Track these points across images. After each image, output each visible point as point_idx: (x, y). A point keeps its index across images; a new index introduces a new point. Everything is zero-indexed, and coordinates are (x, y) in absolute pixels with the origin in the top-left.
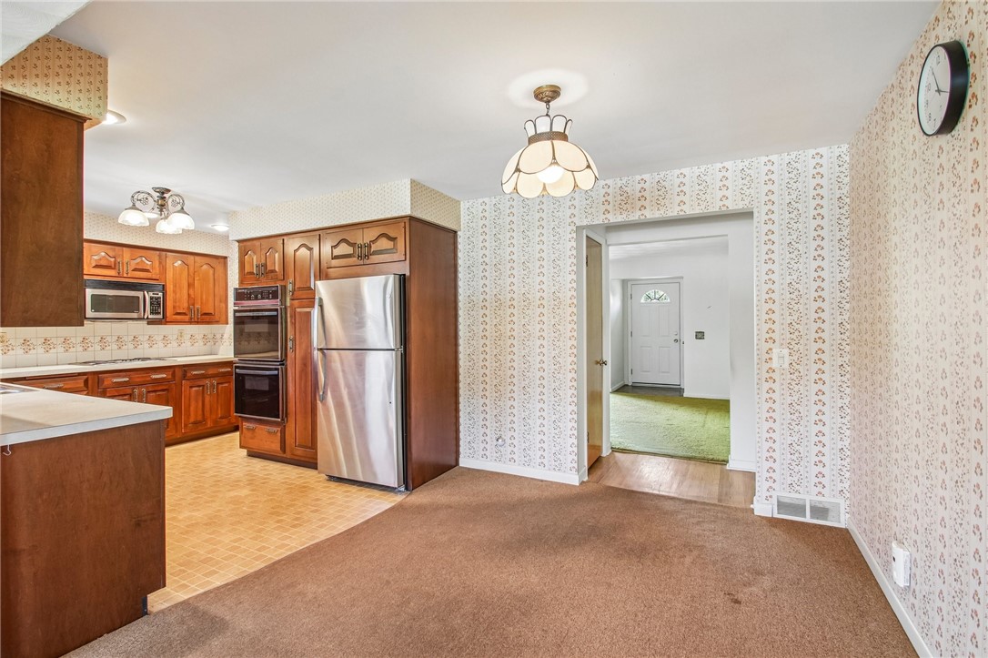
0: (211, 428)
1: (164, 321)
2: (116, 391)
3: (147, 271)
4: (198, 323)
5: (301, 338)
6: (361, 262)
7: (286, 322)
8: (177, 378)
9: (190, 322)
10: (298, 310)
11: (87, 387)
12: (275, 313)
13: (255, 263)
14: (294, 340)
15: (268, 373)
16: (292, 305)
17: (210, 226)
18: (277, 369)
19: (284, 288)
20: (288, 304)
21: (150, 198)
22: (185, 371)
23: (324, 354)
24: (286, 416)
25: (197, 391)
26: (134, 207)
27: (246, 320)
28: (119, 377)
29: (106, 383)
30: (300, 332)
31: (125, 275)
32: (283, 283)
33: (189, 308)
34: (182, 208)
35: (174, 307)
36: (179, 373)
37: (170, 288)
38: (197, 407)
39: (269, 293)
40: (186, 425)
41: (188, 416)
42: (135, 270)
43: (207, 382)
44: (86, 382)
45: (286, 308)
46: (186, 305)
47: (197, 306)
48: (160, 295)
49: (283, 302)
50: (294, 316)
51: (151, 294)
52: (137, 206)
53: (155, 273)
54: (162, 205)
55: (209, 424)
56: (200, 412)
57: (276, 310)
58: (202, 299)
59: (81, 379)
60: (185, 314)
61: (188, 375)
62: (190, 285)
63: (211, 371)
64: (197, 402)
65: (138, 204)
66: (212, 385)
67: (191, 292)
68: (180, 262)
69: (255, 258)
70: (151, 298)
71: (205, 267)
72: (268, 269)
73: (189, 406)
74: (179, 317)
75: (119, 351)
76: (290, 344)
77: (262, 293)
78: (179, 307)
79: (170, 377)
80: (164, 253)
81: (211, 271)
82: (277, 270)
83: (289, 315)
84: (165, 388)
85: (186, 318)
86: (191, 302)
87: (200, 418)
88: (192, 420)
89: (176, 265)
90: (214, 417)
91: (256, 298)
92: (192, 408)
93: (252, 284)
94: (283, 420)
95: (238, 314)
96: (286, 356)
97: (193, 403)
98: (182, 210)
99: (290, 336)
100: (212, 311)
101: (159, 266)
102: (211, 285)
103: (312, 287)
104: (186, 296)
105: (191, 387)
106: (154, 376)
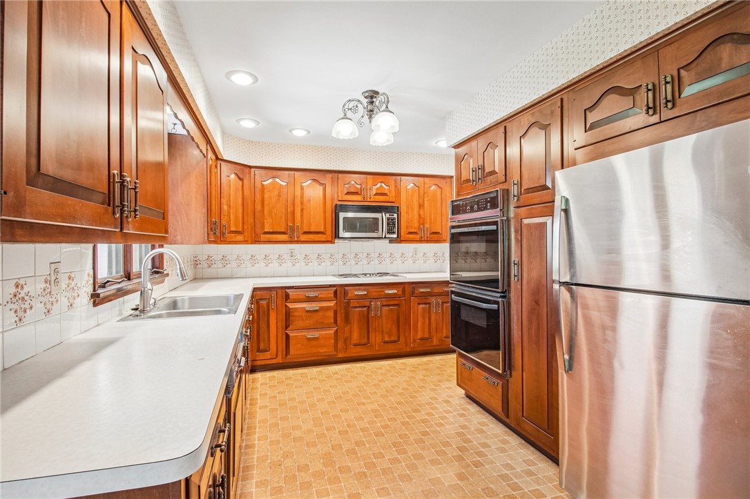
0: (437, 345)
1: (399, 240)
2: (358, 303)
3: (385, 194)
4: (427, 241)
5: (530, 263)
6: (655, 119)
7: (509, 239)
8: (406, 295)
9: (421, 241)
10: (526, 221)
11: (336, 298)
12: (494, 227)
13: (471, 168)
14: (520, 264)
15: (484, 306)
16: (516, 215)
17: (433, 143)
18: (497, 303)
19: (506, 192)
20: (512, 215)
21: (360, 105)
22: (414, 288)
23: (570, 291)
24: (510, 369)
25: (424, 309)
26: (345, 117)
27: (462, 238)
28: (359, 290)
29: (349, 295)
30: (529, 253)
31: (369, 200)
32: (505, 186)
33: (419, 227)
34: (387, 107)
35: (407, 227)
36: (408, 289)
37: (403, 209)
38: (424, 323)
39: (487, 202)
40: (414, 341)
41: (416, 332)
42: (376, 194)
43: (433, 300)
44: (335, 292)
45: (508, 220)
46: (416, 225)
47: (427, 226)
48: (395, 216)
49: (505, 211)
50: (519, 230)
51: (388, 215)
52: (348, 116)
53: (391, 197)
54: (372, 111)
55: (435, 342)
56: (427, 330)
57: (495, 223)
58: (430, 219)
59: (331, 290)
60: (416, 233)
61: (416, 292)
62: (421, 206)
63: (436, 290)
64: (424, 318)
65: (349, 114)
66: (437, 304)
67: (422, 212)
68: (412, 185)
69: (471, 161)
70: (388, 219)
71: (433, 187)
72: (487, 171)
73: (417, 323)
74: (411, 236)
75: (357, 266)
76: (514, 270)
77: (478, 203)
78: (411, 227)
79: (400, 293)
80: (399, 177)
81: (439, 191)
82: (497, 170)
83: (512, 230)
84: (396, 303)
85: (417, 237)
86: (422, 221)
87: (426, 335)
88: (419, 335)
89: (408, 187)
90: (439, 335)
91: (472, 210)
92: (420, 325)
93: (468, 194)
94: (504, 370)
95: (454, 231)
96: (509, 285)
97: (420, 319)
98: (387, 110)
99: (514, 257)
100: (439, 231)
101: (395, 190)
102: (439, 204)
103: (549, 184)
104: (416, 217)
105: (419, 304)
106: (387, 292)
